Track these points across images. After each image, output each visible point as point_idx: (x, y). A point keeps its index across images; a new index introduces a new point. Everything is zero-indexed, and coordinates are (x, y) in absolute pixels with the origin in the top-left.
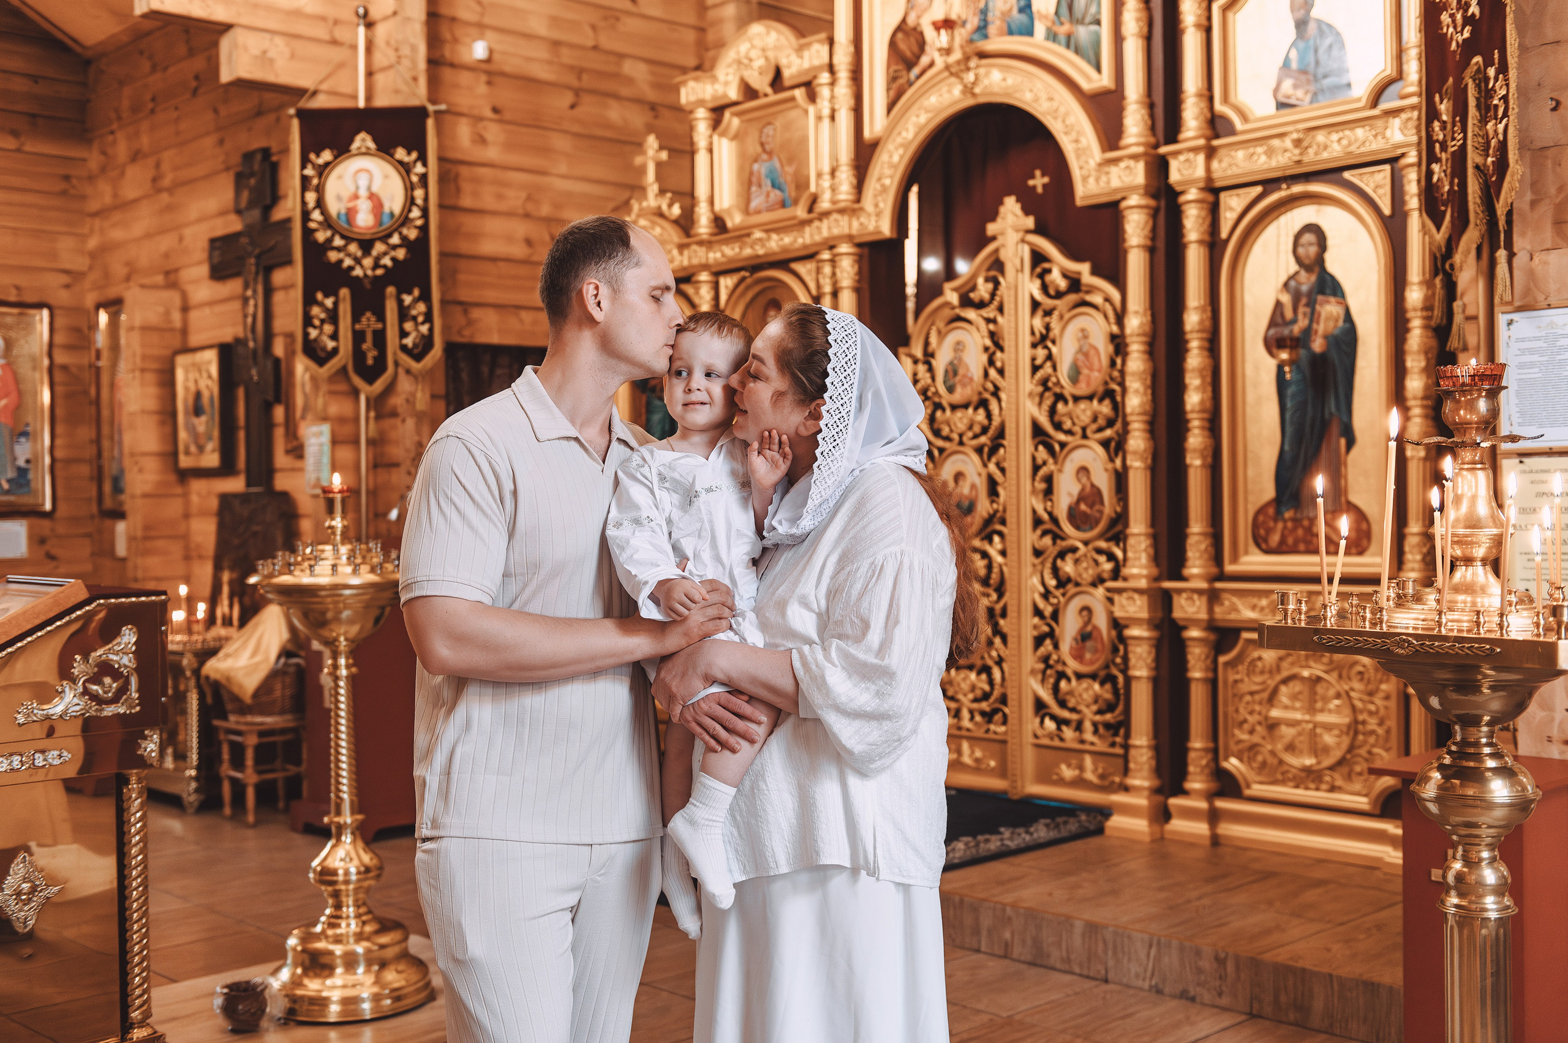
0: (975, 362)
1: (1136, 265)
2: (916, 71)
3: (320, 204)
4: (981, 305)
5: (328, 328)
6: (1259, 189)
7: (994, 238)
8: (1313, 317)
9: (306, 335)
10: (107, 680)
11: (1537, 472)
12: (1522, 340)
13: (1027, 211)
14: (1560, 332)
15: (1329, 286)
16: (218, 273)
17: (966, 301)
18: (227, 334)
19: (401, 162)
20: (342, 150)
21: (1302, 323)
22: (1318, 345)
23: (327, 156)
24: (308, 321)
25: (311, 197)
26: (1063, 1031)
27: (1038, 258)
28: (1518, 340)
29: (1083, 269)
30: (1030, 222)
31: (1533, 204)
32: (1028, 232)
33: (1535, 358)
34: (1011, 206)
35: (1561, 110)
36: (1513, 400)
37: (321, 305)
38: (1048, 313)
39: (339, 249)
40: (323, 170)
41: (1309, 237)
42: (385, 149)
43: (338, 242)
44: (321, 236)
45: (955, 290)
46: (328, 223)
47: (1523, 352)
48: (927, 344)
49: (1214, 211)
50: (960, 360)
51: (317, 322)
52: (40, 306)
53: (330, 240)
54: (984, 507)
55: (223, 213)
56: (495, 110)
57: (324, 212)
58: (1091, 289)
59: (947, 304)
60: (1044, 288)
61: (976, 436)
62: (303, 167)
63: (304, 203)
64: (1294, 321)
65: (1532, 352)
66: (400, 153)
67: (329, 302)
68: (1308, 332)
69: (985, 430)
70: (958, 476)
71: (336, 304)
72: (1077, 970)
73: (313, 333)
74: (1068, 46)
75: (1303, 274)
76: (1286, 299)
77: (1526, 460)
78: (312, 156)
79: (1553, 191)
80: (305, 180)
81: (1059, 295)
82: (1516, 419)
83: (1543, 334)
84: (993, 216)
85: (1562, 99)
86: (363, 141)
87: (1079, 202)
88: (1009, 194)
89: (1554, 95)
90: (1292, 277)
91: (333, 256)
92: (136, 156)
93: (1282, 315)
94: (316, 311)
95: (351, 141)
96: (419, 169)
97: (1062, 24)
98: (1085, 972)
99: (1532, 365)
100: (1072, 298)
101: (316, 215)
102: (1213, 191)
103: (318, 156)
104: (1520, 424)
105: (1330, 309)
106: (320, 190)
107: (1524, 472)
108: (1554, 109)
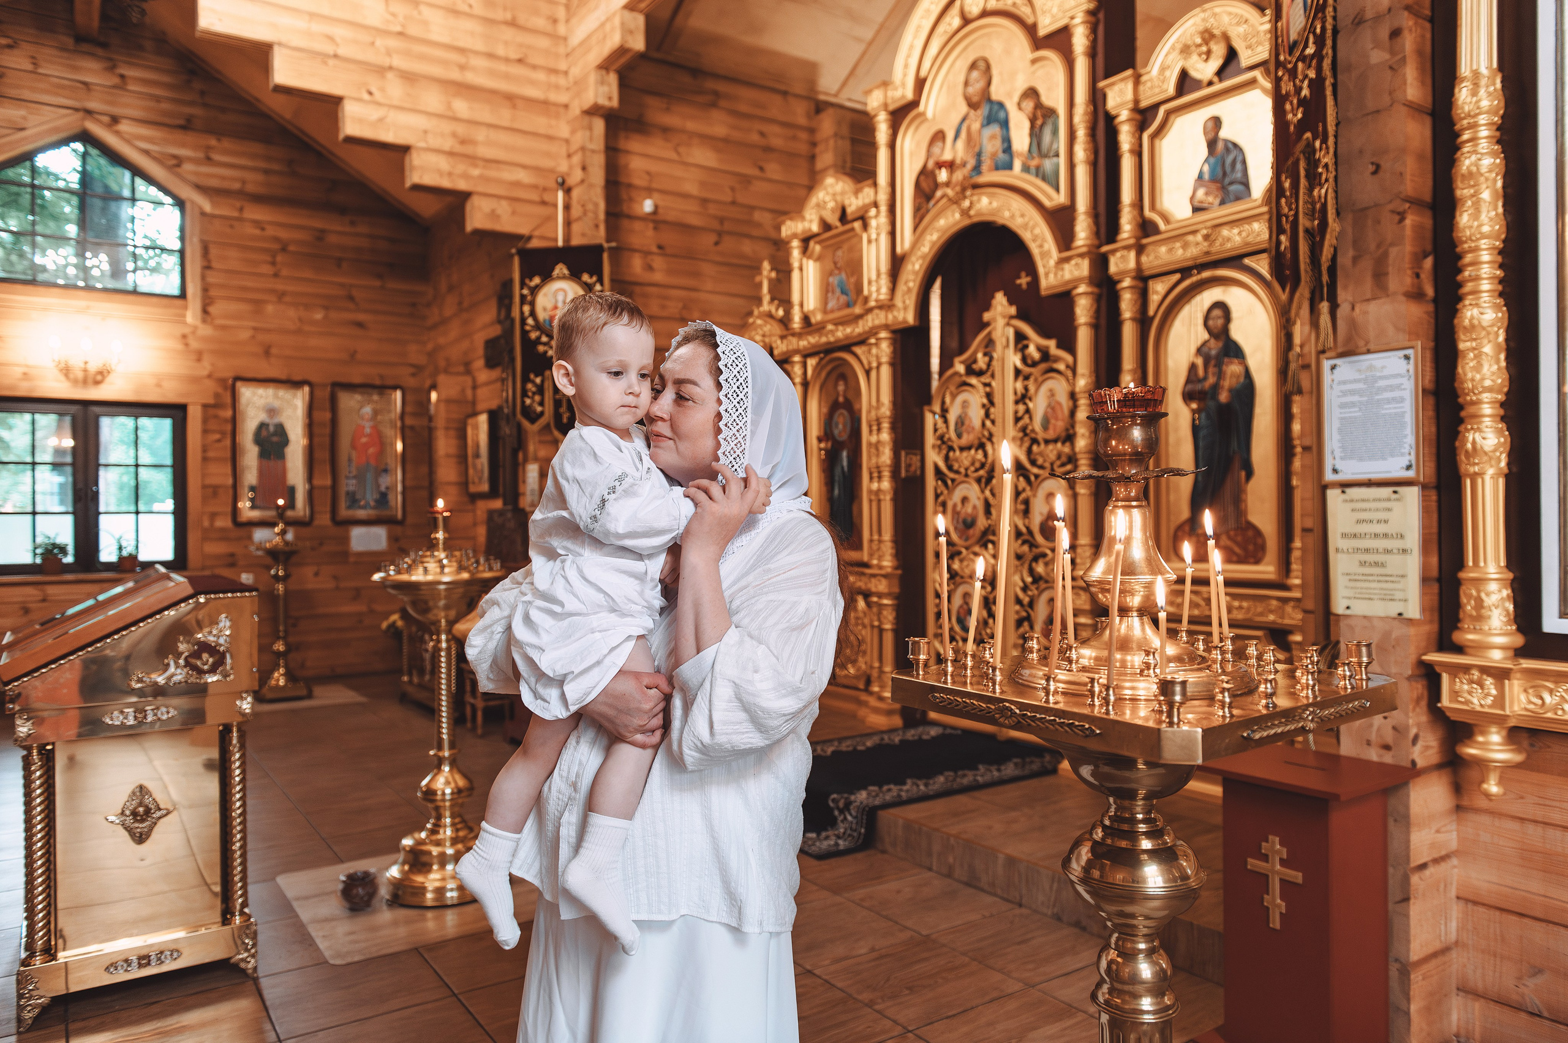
0: (976, 415)
1: (1084, 338)
2: (932, 203)
3: (533, 313)
4: (980, 373)
5: (537, 398)
6: (1178, 276)
7: (988, 324)
8: (1220, 375)
9: (523, 402)
10: (205, 656)
11: (1357, 501)
12: (1344, 382)
13: (1011, 302)
14: (1378, 374)
15: (1233, 350)
16: (490, 364)
17: (970, 371)
18: (494, 404)
19: (586, 284)
20: (547, 277)
21: (1211, 380)
22: (1223, 397)
23: (537, 280)
24: (524, 393)
25: (526, 309)
26: (964, 954)
27: (1020, 337)
28: (1340, 383)
29: (1051, 344)
30: (1013, 310)
31: (1355, 260)
32: (1012, 317)
33: (1356, 398)
34: (1000, 299)
35: (1381, 174)
36: (1336, 436)
37: (533, 382)
38: (1027, 378)
39: (545, 344)
40: (534, 291)
41: (1217, 312)
42: (575, 275)
43: (544, 339)
44: (533, 335)
45: (962, 362)
46: (538, 326)
47: (1344, 393)
48: (943, 403)
49: (1143, 295)
50: (966, 414)
51: (530, 394)
52: (395, 388)
53: (539, 338)
54: (982, 523)
55: (492, 324)
56: (660, 247)
57: (535, 319)
58: (1057, 359)
59: (957, 374)
60: (1024, 360)
61: (977, 470)
62: (522, 288)
63: (522, 313)
64: (1205, 378)
65: (1352, 392)
66: (586, 277)
67: (538, 380)
68: (1216, 388)
69: (983, 466)
70: (965, 500)
71: (543, 381)
72: (999, 892)
73: (528, 401)
74: (1037, 175)
75: (1213, 341)
76: (1199, 361)
77: (1348, 490)
78: (527, 281)
79: (1373, 246)
80: (523, 298)
81: (1034, 364)
82: (1338, 454)
83: (1363, 376)
84: (987, 307)
85: (1382, 163)
86: (560, 269)
87: (1043, 293)
88: (998, 290)
89: (1374, 160)
90: (1205, 343)
91: (541, 348)
92: (451, 288)
93: (1196, 374)
94: (530, 386)
95: (553, 270)
96: (598, 287)
97: (1033, 158)
98: (1005, 896)
99: (1353, 404)
100: (1043, 366)
101: (530, 321)
102: (1143, 280)
103: (531, 280)
104: (1342, 458)
105: (1233, 368)
106: (532, 304)
107: (1346, 501)
108: (1375, 173)
